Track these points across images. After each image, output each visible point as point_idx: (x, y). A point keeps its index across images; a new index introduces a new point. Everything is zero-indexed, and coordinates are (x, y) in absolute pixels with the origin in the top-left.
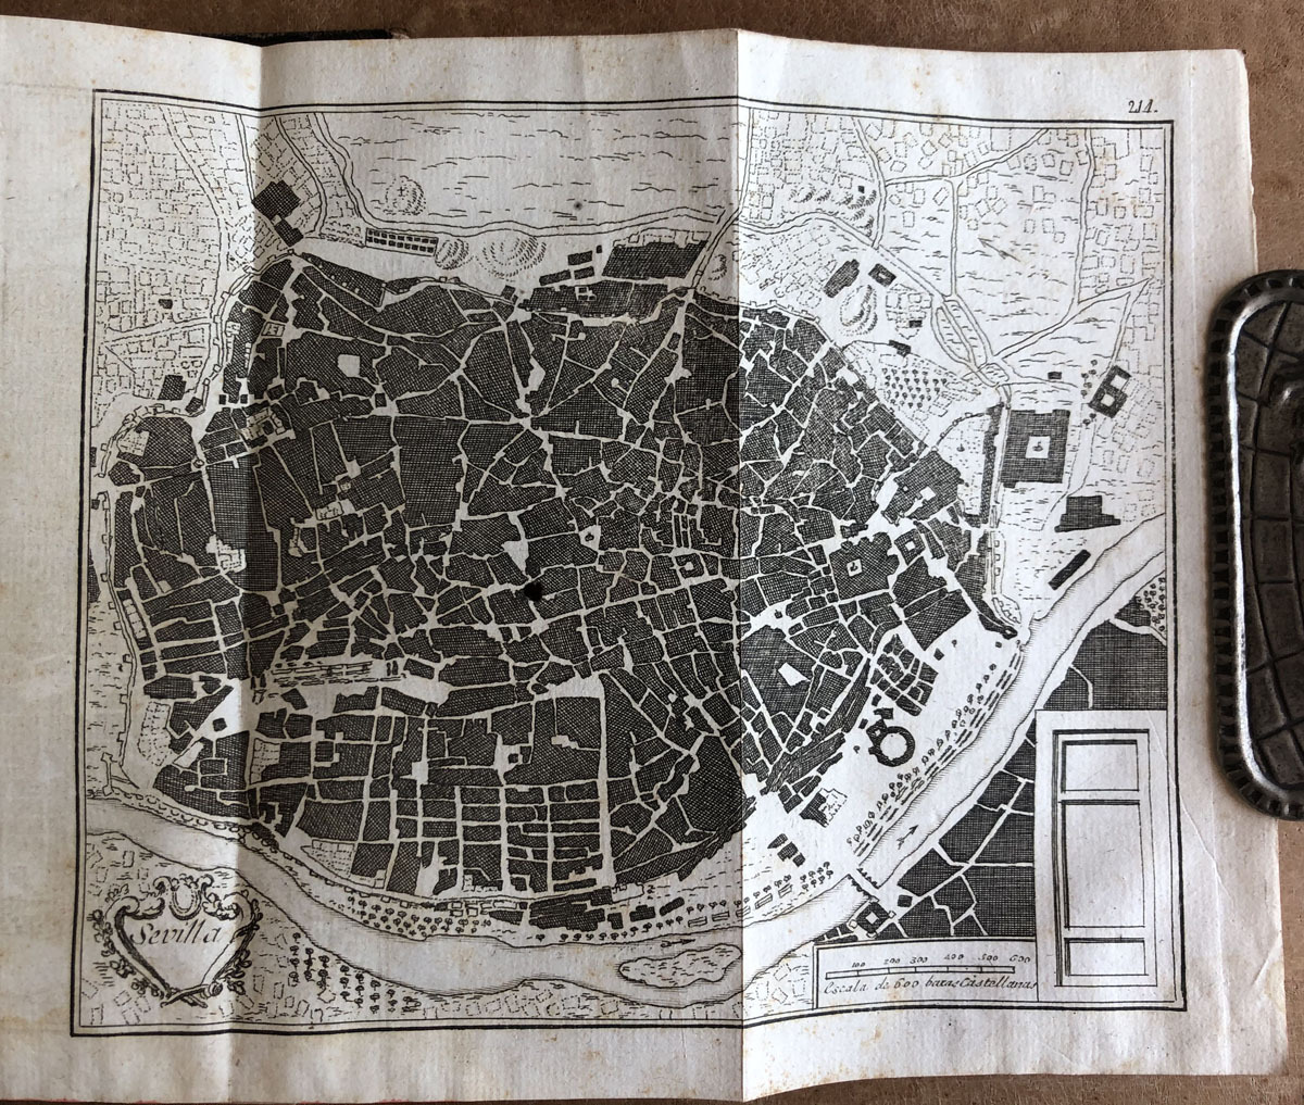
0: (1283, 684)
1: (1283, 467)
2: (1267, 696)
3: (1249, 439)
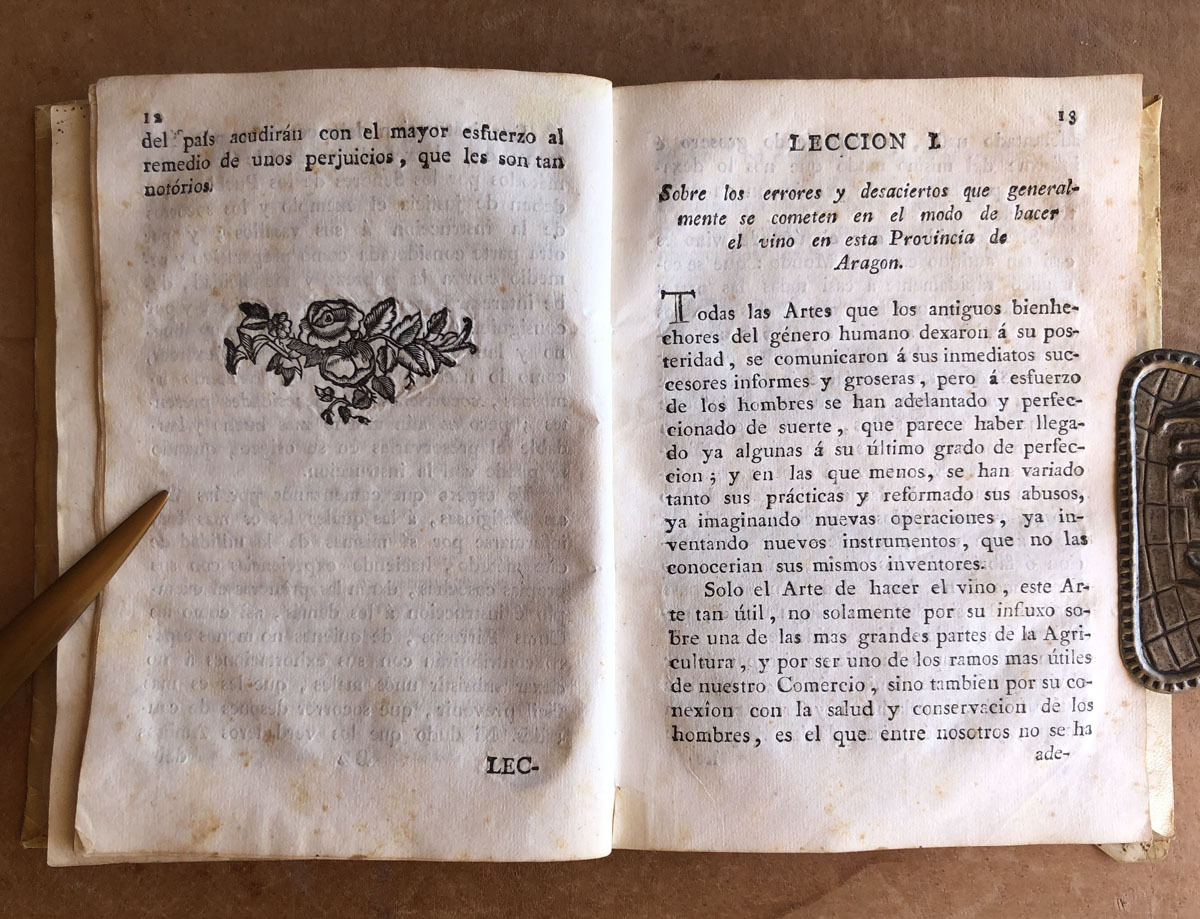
0: (1162, 609)
1: (1163, 472)
2: (1152, 616)
3: (1143, 455)
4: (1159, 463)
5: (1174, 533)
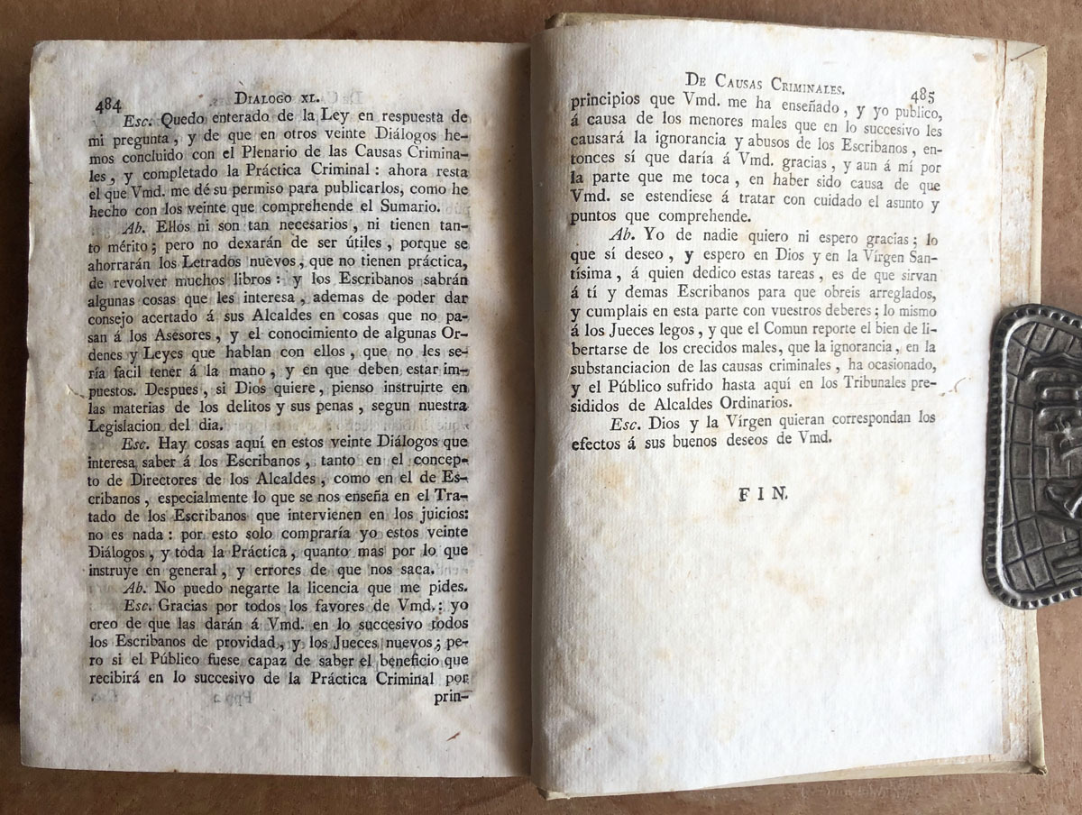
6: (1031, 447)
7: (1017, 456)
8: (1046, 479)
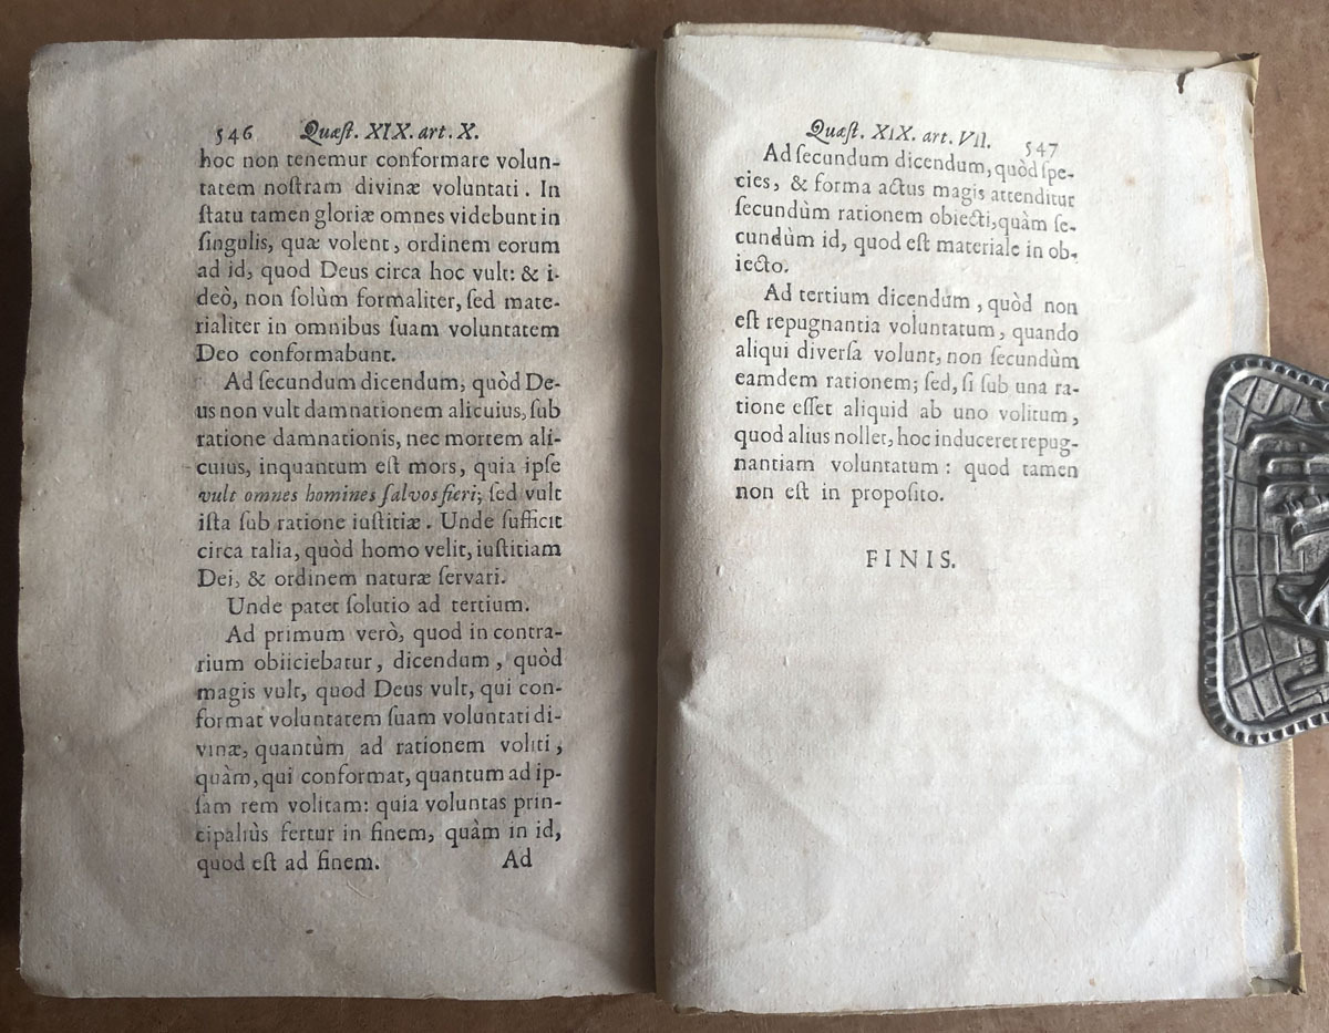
4: (1248, 483)
5: (1263, 563)
6: (1256, 535)
7: (1239, 545)
8: (1275, 575)
